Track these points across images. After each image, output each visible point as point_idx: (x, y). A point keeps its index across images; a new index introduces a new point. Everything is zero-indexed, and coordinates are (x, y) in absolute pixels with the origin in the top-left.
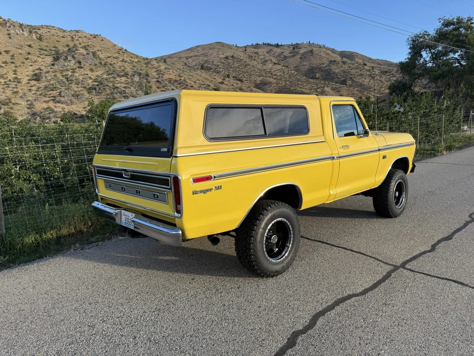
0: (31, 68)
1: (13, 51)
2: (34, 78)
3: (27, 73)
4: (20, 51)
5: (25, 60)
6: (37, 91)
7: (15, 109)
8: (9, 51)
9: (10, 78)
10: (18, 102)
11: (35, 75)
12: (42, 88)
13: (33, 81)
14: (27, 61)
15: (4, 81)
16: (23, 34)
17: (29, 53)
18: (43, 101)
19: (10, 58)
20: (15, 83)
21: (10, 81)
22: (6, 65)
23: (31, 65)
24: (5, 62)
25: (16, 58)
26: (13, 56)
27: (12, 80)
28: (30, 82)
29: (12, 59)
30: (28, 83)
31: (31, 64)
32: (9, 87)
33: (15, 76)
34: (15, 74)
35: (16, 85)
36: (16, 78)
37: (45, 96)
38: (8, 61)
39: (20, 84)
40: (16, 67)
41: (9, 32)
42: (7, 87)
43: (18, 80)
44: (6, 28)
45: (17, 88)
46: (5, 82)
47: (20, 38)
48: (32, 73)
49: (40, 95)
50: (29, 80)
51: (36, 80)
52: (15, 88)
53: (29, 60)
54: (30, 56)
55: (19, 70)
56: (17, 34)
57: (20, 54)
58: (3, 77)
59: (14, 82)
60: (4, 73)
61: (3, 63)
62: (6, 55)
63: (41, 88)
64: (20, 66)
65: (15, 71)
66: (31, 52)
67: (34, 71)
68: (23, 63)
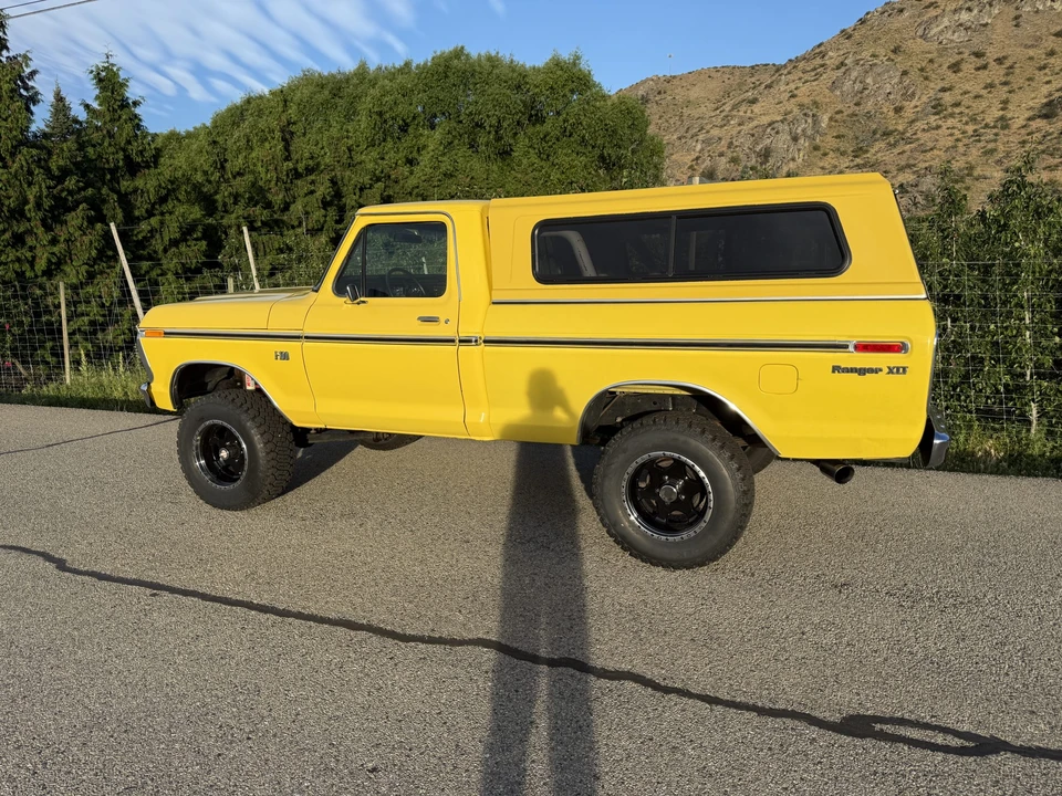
0: (1045, 89)
1: (1016, 53)
2: (1044, 112)
3: (1031, 104)
4: (1031, 52)
5: (1037, 72)
6: (1040, 143)
7: (975, 190)
8: (1005, 58)
9: (988, 120)
10: (988, 174)
11: (1049, 104)
12: (1055, 135)
13: (1038, 120)
14: (1042, 72)
15: (975, 127)
16: (1052, 8)
17: (1052, 53)
18: (1044, 165)
19: (1003, 72)
20: (995, 131)
21: (987, 126)
22: (989, 92)
23: (1048, 82)
24: (990, 86)
25: (1017, 71)
26: (1011, 67)
27: (992, 124)
28: (1031, 123)
29: (1007, 74)
30: (1023, 127)
31: (1047, 79)
32: (979, 141)
33: (1001, 113)
34: (1003, 109)
35: (996, 135)
36: (1002, 118)
37: (1051, 155)
38: (997, 82)
39: (1006, 132)
40: (1010, 92)
41: (1018, 13)
42: (976, 141)
43: (1004, 123)
44: (1015, 5)
45: (995, 141)
46: (975, 131)
47: (1039, 22)
48: (1045, 101)
49: (1043, 152)
50: (1029, 119)
51: (1046, 116)
52: (991, 141)
53: (1047, 71)
54: (1052, 60)
55: (1014, 98)
56: (1037, 12)
57: (1031, 58)
58: (975, 119)
59: (994, 127)
60: (981, 109)
61: (986, 88)
62: (997, 67)
63: (1050, 134)
64: (1020, 88)
65: (1005, 102)
66: (1057, 49)
67: (1050, 95)
68: (1029, 79)
